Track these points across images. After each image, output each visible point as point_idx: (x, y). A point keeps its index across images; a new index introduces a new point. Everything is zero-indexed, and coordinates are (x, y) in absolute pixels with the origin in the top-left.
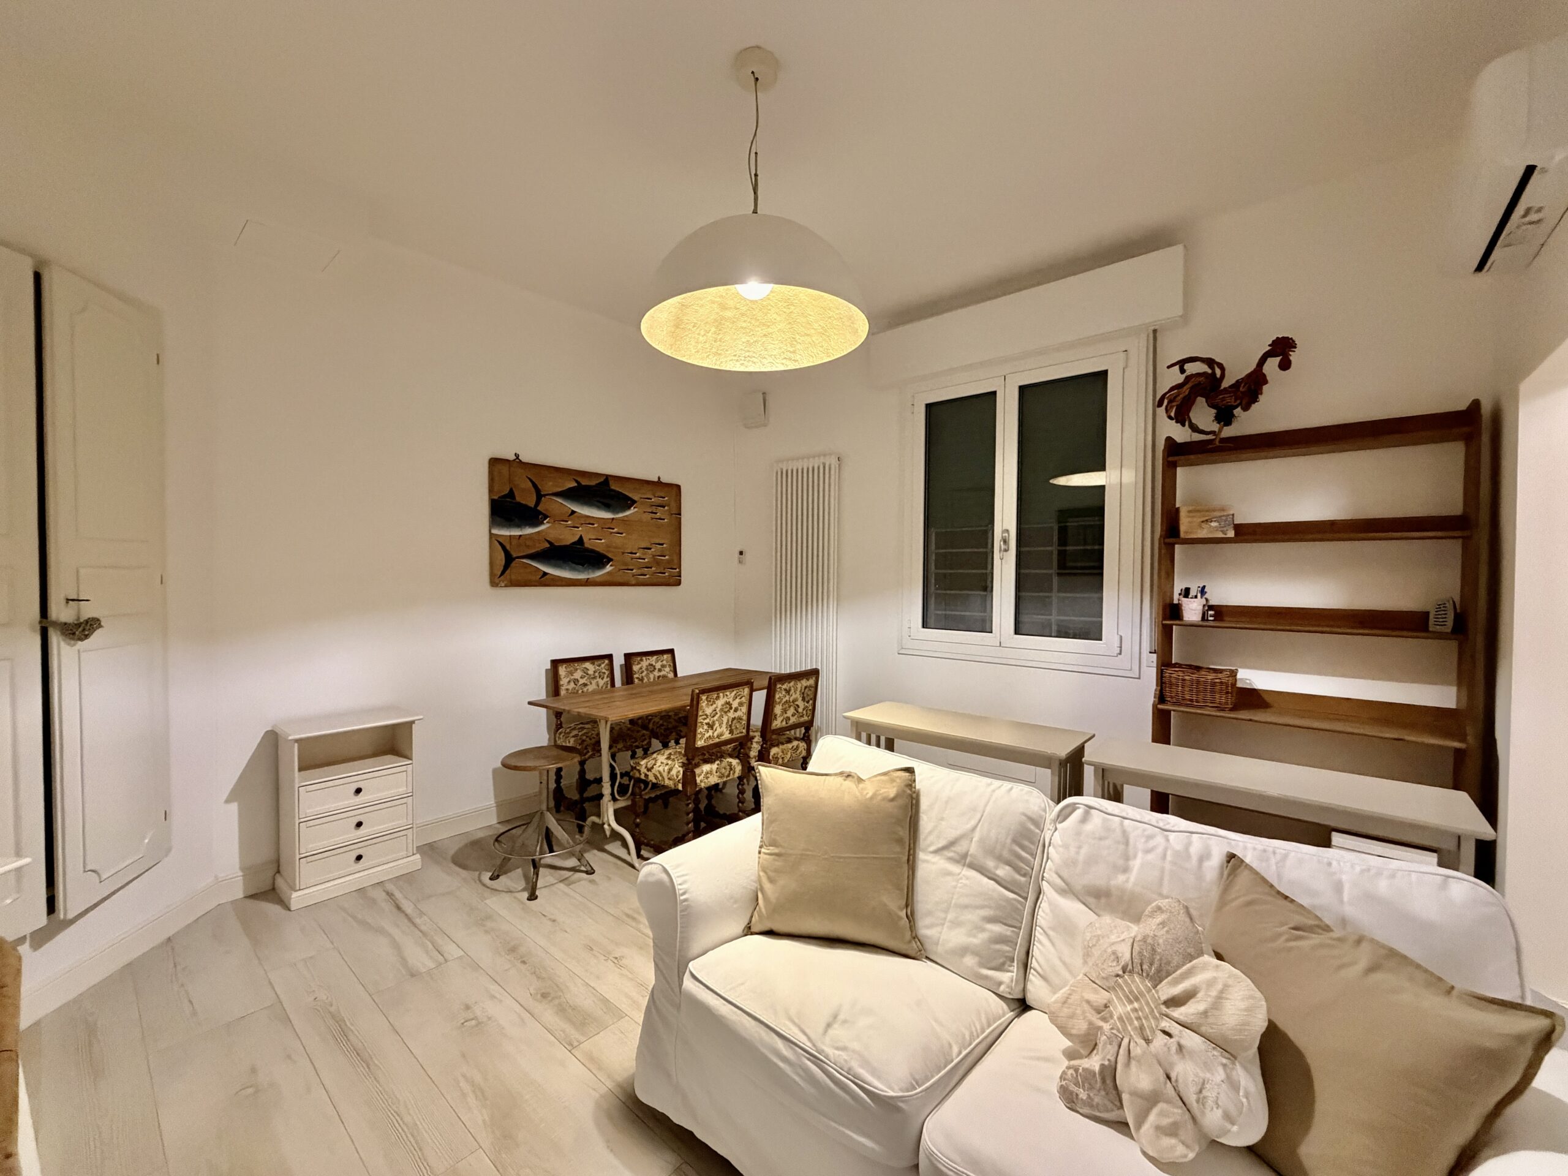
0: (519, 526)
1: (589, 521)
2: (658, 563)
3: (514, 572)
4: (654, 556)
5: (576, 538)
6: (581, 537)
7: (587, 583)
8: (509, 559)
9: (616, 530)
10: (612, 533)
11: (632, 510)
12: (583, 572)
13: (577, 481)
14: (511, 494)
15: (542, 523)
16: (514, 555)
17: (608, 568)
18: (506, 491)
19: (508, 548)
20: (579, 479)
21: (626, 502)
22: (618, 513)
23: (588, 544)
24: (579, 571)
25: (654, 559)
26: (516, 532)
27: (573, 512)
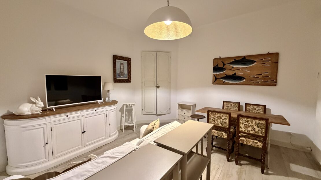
0: (219, 72)
1: (239, 69)
2: (265, 79)
3: (217, 81)
4: (263, 77)
5: (234, 73)
6: (235, 73)
7: (236, 84)
8: (216, 79)
9: (247, 70)
10: (245, 71)
11: (254, 64)
12: (235, 81)
13: (234, 59)
14: (217, 65)
15: (224, 71)
16: (217, 78)
17: (244, 80)
18: (216, 65)
19: (216, 76)
20: (235, 59)
21: (252, 62)
22: (248, 66)
23: (237, 74)
24: (234, 81)
25: (263, 78)
26: (218, 73)
27: (233, 67)
